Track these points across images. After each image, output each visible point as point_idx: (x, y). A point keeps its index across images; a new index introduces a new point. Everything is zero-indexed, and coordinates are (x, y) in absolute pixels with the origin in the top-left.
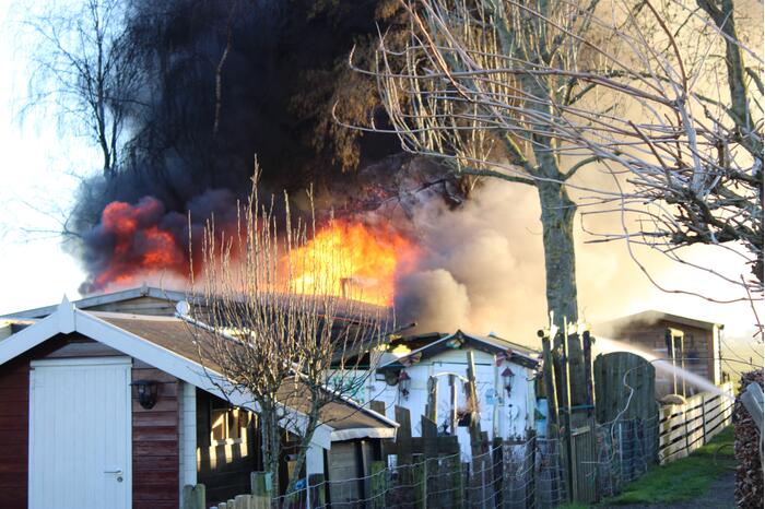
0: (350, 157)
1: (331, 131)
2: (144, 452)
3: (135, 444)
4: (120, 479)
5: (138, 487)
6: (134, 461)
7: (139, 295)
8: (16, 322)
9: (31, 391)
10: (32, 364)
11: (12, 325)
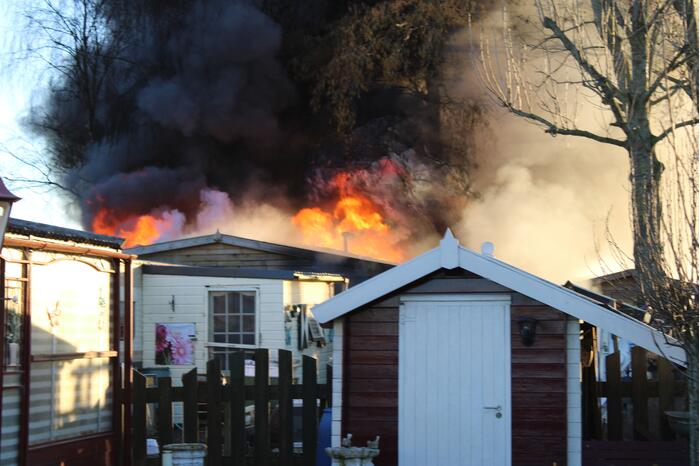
0: (346, 118)
1: (329, 93)
2: (524, 389)
3: (514, 381)
4: (499, 415)
5: (517, 424)
6: (513, 398)
7: (212, 241)
8: (146, 263)
9: (401, 326)
10: (402, 299)
11: (143, 266)
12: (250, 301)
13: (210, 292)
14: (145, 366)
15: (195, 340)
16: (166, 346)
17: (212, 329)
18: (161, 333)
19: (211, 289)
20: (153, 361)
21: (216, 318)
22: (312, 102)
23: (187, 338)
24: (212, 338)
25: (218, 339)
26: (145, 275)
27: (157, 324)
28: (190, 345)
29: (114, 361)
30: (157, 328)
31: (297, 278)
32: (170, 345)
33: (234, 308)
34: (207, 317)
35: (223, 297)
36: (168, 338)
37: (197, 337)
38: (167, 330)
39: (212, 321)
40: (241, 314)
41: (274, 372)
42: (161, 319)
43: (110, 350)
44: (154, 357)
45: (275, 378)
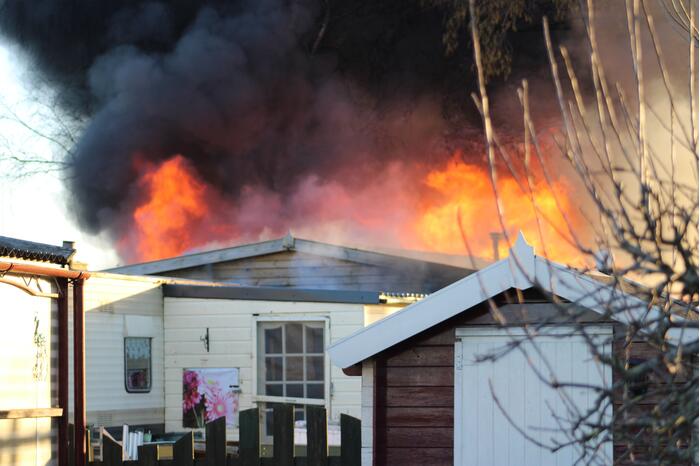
7: (281, 249)
8: (168, 281)
9: (456, 371)
10: (458, 332)
11: (164, 285)
12: (317, 336)
13: (258, 323)
14: (168, 430)
15: (240, 392)
16: (198, 401)
17: (264, 377)
18: (190, 384)
19: (260, 319)
20: (181, 423)
21: (268, 361)
22: (445, 38)
23: (227, 390)
24: (264, 390)
25: (271, 391)
26: (166, 299)
27: (184, 369)
28: (231, 400)
29: (59, 423)
30: (185, 376)
31: (383, 302)
32: (203, 400)
33: (294, 347)
34: (255, 359)
35: (280, 330)
36: (201, 390)
37: (242, 387)
38: (199, 378)
39: (263, 365)
40: (304, 355)
41: (334, 438)
42: (191, 364)
43: (53, 406)
44: (180, 416)
45: (336, 447)
